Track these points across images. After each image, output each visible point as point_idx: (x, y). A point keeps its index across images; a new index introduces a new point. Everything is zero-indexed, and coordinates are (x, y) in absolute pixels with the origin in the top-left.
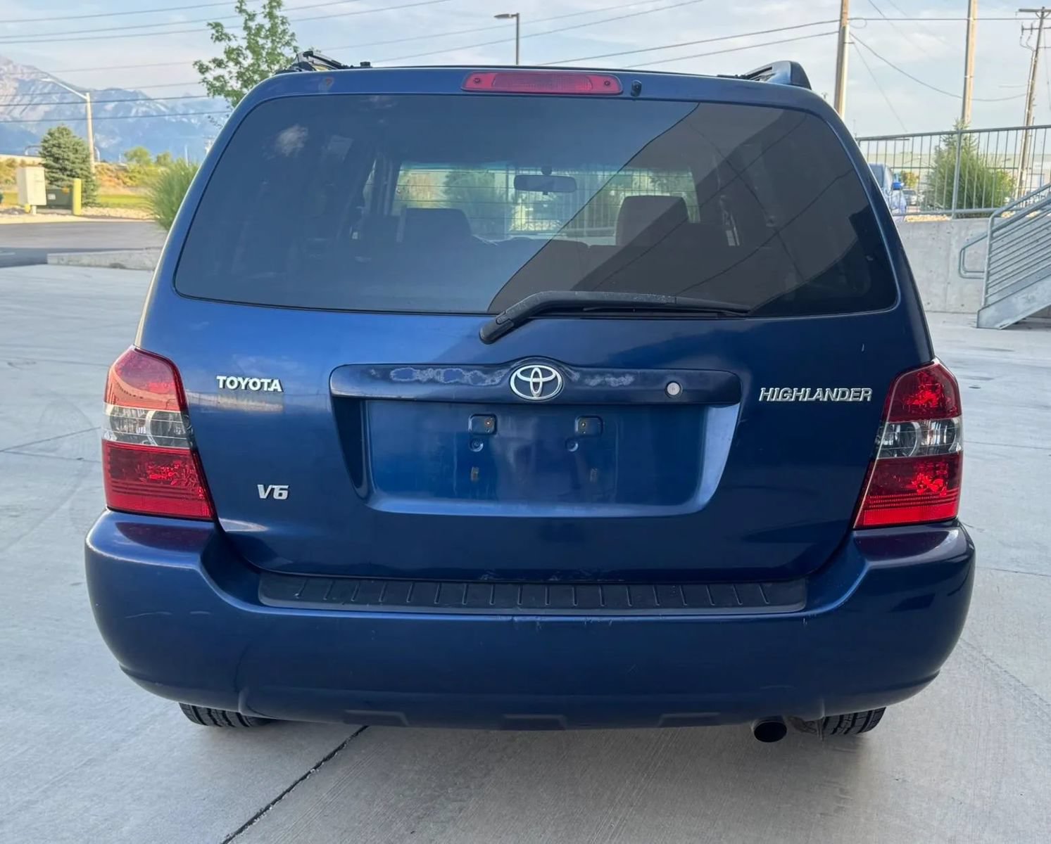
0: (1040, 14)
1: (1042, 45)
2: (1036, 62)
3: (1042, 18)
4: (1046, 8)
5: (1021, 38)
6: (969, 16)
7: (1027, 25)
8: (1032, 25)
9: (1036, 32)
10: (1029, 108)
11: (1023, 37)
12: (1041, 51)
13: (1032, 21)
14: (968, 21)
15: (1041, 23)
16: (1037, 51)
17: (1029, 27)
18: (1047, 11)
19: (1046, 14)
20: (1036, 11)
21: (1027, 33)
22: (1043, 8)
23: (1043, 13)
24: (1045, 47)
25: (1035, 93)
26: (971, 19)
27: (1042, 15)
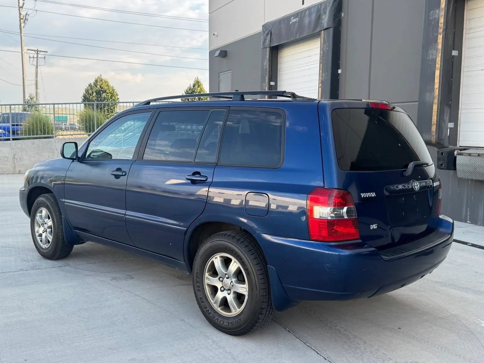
0: (36, 52)
1: (38, 64)
2: (37, 71)
3: (37, 54)
4: (39, 50)
5: (30, 61)
6: (22, 51)
7: (32, 56)
8: (33, 56)
9: (35, 59)
10: (37, 90)
11: (30, 60)
12: (39, 67)
13: (33, 55)
14: (22, 53)
15: (37, 56)
16: (37, 67)
17: (32, 57)
18: (39, 51)
19: (39, 52)
20: (35, 51)
21: (32, 59)
22: (37, 50)
23: (37, 51)
24: (40, 65)
25: (38, 83)
26: (23, 52)
27: (37, 52)
